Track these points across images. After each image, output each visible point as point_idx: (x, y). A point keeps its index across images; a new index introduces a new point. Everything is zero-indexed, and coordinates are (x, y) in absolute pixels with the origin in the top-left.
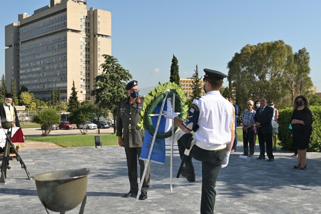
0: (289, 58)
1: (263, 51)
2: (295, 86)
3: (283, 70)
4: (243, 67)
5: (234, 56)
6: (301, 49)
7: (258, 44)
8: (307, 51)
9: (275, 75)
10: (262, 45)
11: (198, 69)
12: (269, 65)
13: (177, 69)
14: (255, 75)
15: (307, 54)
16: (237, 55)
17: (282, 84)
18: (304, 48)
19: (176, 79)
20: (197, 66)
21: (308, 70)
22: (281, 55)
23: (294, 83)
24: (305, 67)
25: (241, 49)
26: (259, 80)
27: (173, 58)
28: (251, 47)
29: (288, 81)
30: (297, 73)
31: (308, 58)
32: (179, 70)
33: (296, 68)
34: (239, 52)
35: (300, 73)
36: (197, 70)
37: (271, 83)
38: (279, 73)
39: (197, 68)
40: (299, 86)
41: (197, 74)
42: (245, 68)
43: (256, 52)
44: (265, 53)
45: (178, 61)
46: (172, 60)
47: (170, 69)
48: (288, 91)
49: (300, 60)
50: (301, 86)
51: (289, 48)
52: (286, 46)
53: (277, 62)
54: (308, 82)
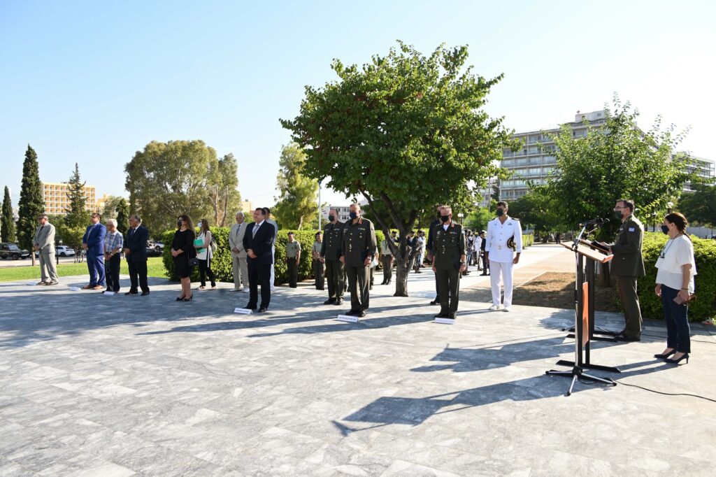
0: (212, 164)
1: (176, 151)
2: (220, 201)
3: (205, 180)
4: (149, 171)
5: (134, 156)
6: (227, 154)
7: (169, 142)
8: (234, 158)
9: (195, 186)
10: (175, 144)
11: (78, 169)
12: (185, 172)
13: (36, 167)
14: (167, 184)
15: (235, 161)
16: (138, 154)
17: (204, 199)
18: (231, 154)
19: (34, 183)
20: (77, 164)
21: (235, 182)
22: (200, 160)
23: (218, 198)
24: (233, 178)
25: (145, 147)
26: (172, 191)
27: (27, 149)
28: (159, 145)
29: (211, 195)
30: (222, 184)
31: (236, 166)
32: (38, 170)
33: (221, 178)
34: (142, 151)
35: (225, 186)
36: (77, 171)
37: (188, 197)
38: (199, 183)
39: (77, 167)
40: (224, 201)
41: (78, 177)
42: (152, 173)
43: (166, 153)
44: (179, 155)
45: (38, 156)
46: (27, 152)
47: (22, 167)
48: (211, 207)
49: (226, 169)
50: (226, 200)
51: (212, 152)
52: (209, 148)
53: (195, 168)
54: (236, 197)
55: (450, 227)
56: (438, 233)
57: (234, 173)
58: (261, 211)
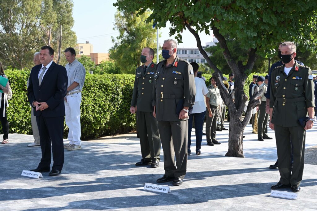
2: (55, 43)
3: (39, 20)
9: (28, 26)
12: (17, 11)
21: (70, 22)
23: (52, 40)
24: (68, 17)
29: (44, 36)
30: (56, 24)
31: (72, 5)
33: (56, 17)
35: (59, 26)
37: (21, 38)
38: (33, 23)
40: (58, 43)
49: (61, 7)
50: (60, 42)
53: (28, 7)
54: (72, 38)
55: (293, 70)
56: (278, 78)
57: (69, 12)
58: (47, 51)
